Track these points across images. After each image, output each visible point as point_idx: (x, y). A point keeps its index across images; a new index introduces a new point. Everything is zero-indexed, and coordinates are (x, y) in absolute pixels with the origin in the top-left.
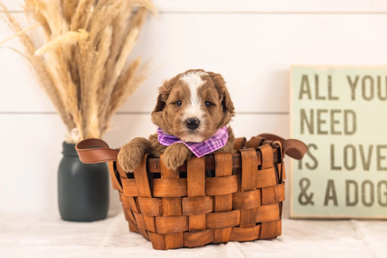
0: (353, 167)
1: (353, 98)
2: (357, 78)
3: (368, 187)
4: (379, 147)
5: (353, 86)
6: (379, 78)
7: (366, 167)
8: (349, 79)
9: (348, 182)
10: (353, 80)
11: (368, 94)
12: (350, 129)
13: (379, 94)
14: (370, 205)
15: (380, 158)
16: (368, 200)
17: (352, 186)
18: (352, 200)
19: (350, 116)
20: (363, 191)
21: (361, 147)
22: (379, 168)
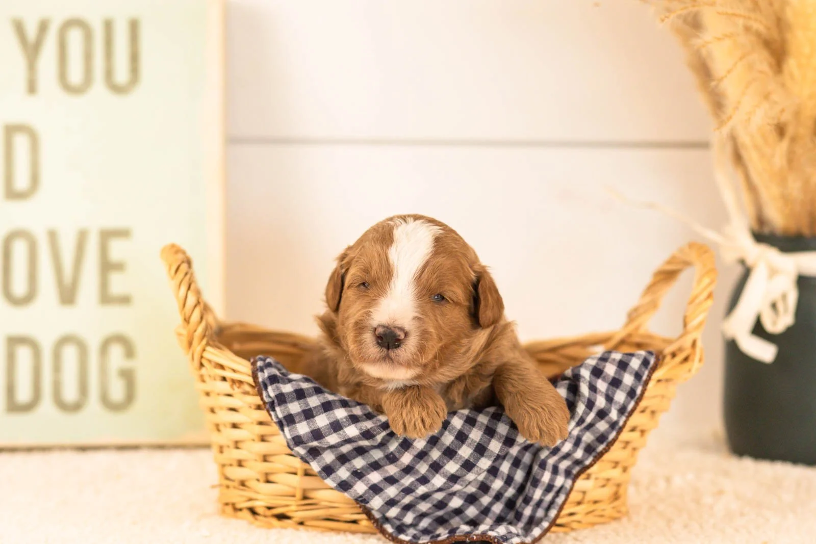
0: (28, 298)
1: (32, 88)
2: (43, 27)
3: (70, 354)
4: (107, 235)
5: (32, 50)
6: (108, 26)
7: (68, 295)
8: (19, 28)
9: (14, 341)
10: (31, 32)
11: (75, 75)
12: (22, 181)
13: (109, 73)
14: (76, 407)
15: (107, 266)
16: (70, 393)
17: (24, 355)
18: (23, 394)
19: (21, 143)
20: (57, 368)
21: (53, 236)
22: (106, 298)
